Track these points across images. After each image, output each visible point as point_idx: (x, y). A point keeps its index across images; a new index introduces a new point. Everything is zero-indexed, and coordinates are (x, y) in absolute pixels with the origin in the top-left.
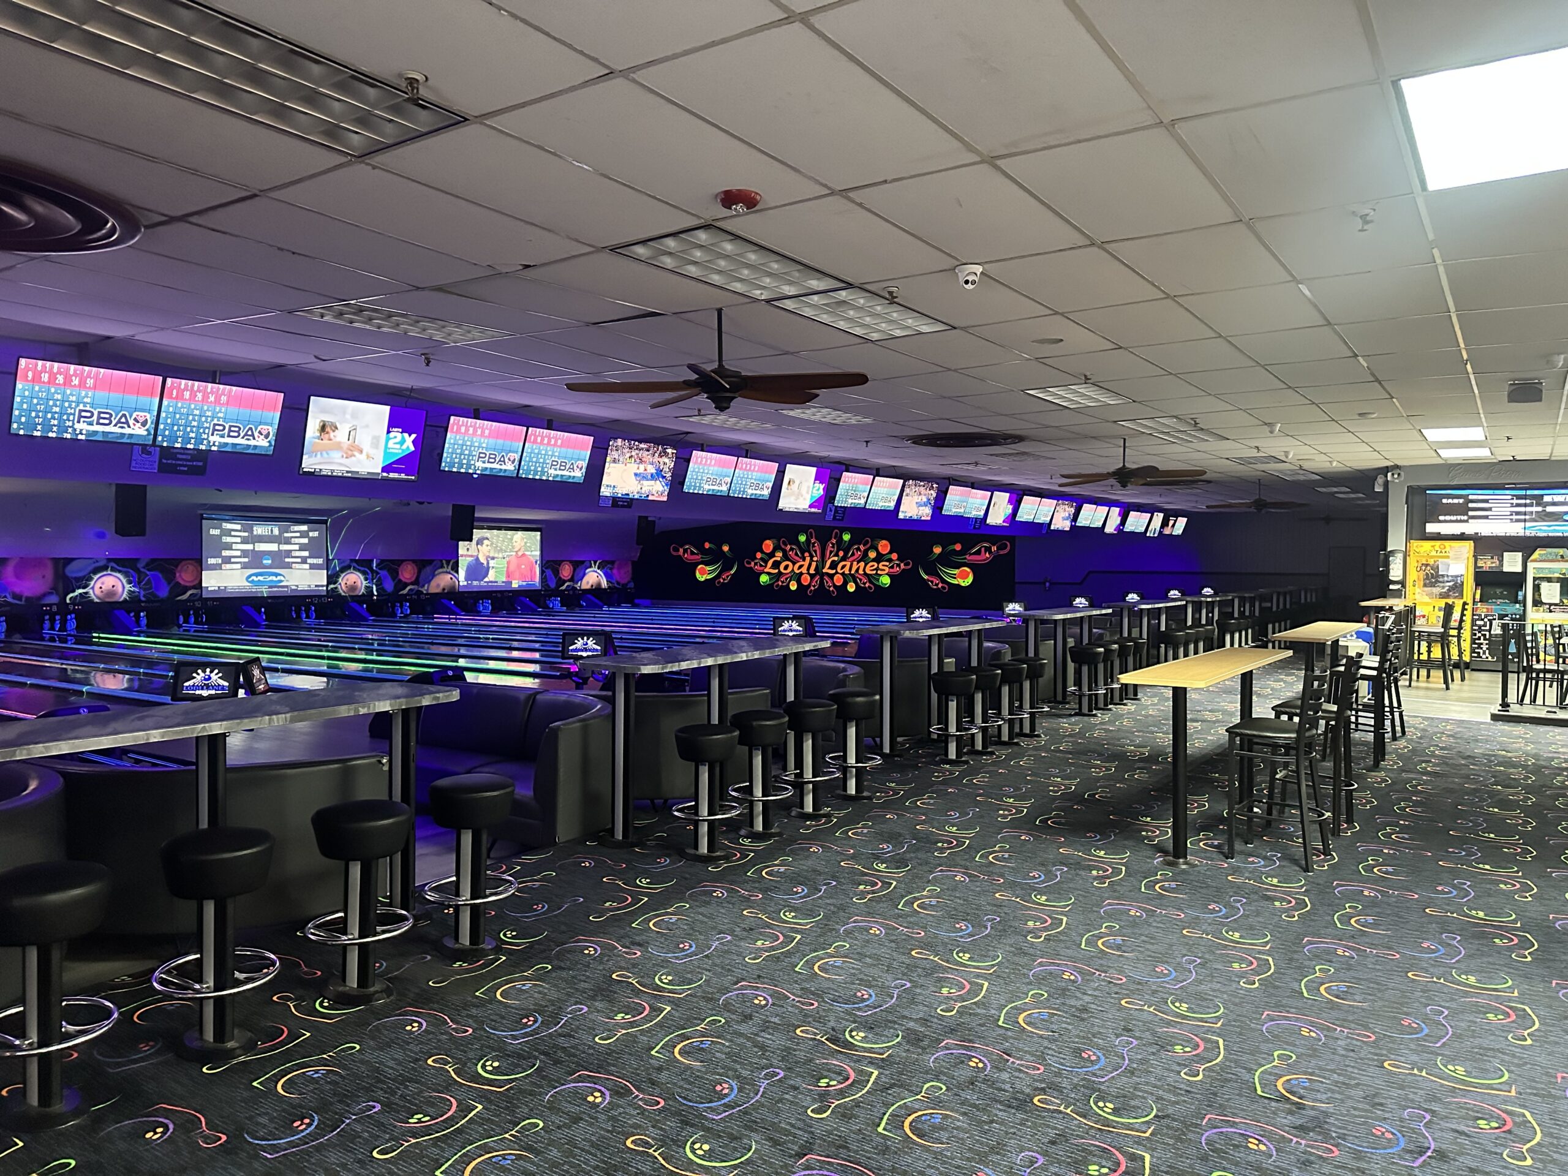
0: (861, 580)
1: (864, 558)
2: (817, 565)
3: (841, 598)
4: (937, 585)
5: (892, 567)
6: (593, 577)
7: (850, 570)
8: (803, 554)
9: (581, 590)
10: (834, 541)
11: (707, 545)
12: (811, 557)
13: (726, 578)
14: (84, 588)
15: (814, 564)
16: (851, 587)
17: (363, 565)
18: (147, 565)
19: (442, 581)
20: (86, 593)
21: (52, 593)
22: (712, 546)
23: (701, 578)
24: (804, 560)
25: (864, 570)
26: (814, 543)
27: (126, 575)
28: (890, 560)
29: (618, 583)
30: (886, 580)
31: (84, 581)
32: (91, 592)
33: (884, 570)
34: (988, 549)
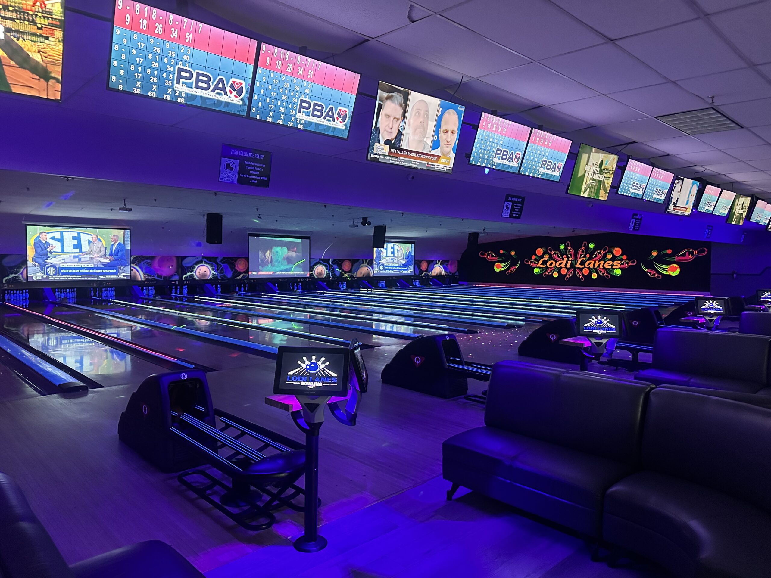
0: (601, 272)
1: (604, 258)
2: (571, 263)
3: (588, 282)
4: (654, 275)
5: (623, 264)
6: (438, 269)
7: (594, 265)
8: (562, 256)
9: (431, 276)
10: (583, 248)
11: (501, 252)
12: (568, 258)
13: (513, 270)
14: (191, 272)
15: (569, 262)
16: (595, 276)
17: (325, 262)
18: (222, 260)
19: (364, 270)
20: (192, 275)
21: (176, 275)
22: (504, 252)
23: (497, 270)
24: (563, 260)
25: (603, 266)
26: (570, 250)
27: (211, 265)
28: (621, 260)
29: (450, 273)
30: (618, 272)
31: (191, 268)
32: (194, 274)
33: (617, 266)
34: (691, 253)
